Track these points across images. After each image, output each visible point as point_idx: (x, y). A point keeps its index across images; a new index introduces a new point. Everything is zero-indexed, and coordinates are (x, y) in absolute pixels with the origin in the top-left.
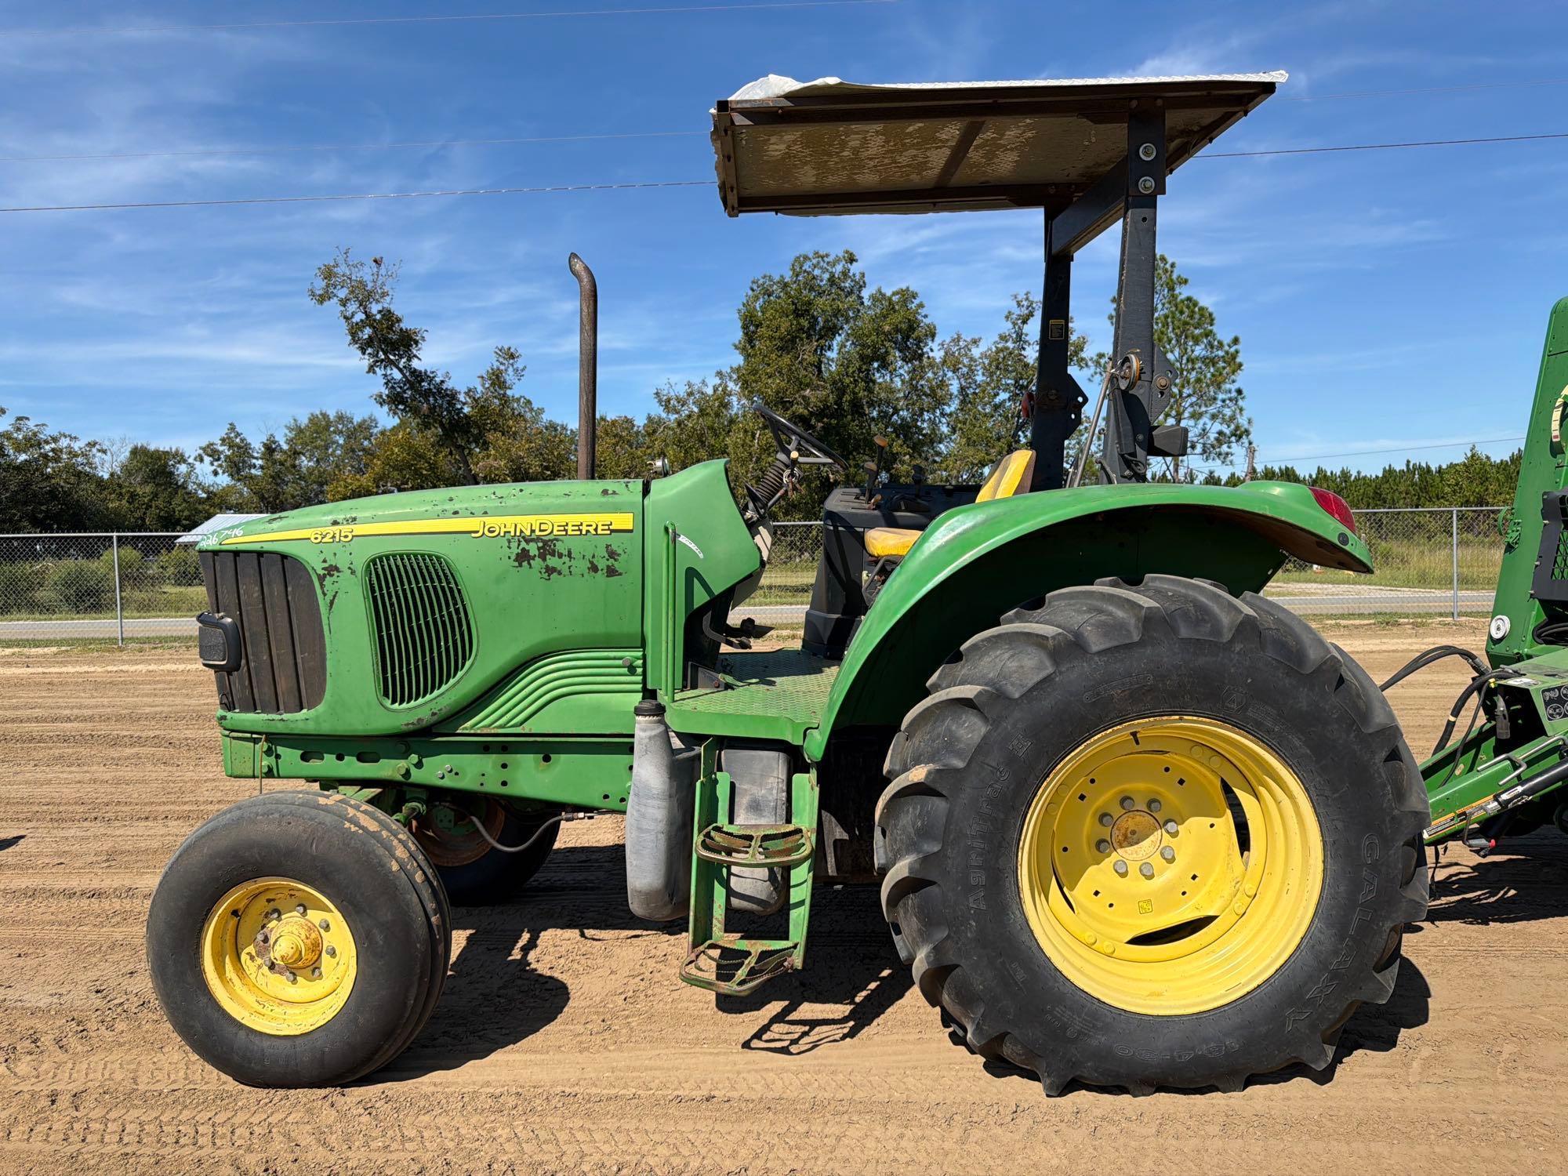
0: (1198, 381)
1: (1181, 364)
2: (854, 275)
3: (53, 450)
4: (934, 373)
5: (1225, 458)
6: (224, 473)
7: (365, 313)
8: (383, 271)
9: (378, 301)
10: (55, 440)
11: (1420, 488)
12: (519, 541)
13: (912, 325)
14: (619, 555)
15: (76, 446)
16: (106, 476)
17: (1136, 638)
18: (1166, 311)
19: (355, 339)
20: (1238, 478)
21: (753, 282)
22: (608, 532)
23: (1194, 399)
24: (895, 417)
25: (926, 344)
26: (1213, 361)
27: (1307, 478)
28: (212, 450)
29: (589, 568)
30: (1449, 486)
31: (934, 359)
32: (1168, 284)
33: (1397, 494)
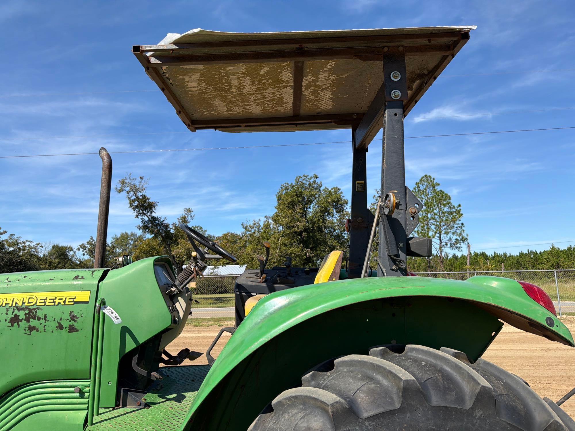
0: (446, 220)
1: (440, 214)
2: (318, 183)
3: (23, 246)
4: (348, 217)
5: (459, 249)
6: (87, 254)
7: (136, 196)
8: (143, 181)
9: (141, 192)
10: (24, 243)
11: (534, 260)
12: (14, 310)
13: (339, 200)
14: (78, 318)
15: (32, 245)
16: (42, 256)
17: (397, 406)
18: (432, 195)
19: (131, 206)
20: (465, 256)
21: (281, 185)
22: (73, 303)
23: (445, 227)
24: (334, 233)
25: (345, 207)
26: (451, 213)
27: (491, 256)
28: (83, 246)
29: (57, 327)
30: (545, 259)
31: (348, 212)
32: (432, 185)
33: (525, 262)
